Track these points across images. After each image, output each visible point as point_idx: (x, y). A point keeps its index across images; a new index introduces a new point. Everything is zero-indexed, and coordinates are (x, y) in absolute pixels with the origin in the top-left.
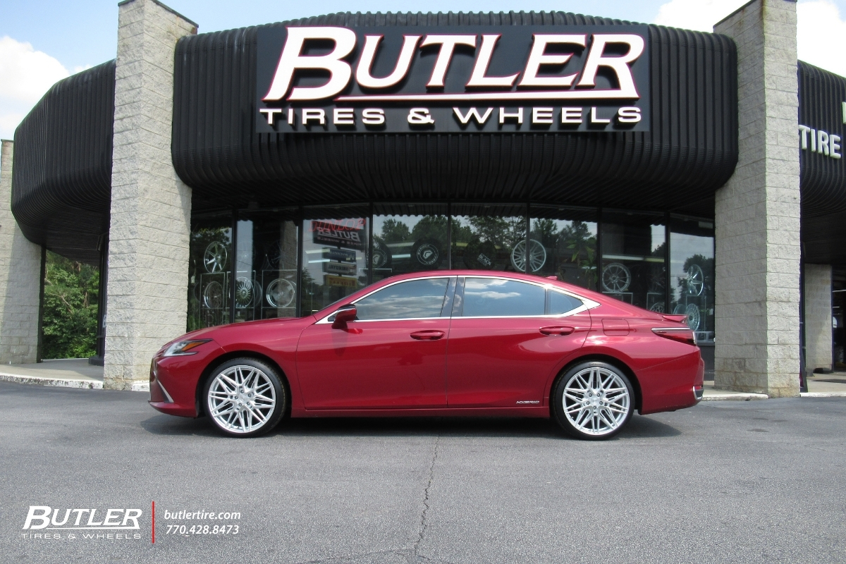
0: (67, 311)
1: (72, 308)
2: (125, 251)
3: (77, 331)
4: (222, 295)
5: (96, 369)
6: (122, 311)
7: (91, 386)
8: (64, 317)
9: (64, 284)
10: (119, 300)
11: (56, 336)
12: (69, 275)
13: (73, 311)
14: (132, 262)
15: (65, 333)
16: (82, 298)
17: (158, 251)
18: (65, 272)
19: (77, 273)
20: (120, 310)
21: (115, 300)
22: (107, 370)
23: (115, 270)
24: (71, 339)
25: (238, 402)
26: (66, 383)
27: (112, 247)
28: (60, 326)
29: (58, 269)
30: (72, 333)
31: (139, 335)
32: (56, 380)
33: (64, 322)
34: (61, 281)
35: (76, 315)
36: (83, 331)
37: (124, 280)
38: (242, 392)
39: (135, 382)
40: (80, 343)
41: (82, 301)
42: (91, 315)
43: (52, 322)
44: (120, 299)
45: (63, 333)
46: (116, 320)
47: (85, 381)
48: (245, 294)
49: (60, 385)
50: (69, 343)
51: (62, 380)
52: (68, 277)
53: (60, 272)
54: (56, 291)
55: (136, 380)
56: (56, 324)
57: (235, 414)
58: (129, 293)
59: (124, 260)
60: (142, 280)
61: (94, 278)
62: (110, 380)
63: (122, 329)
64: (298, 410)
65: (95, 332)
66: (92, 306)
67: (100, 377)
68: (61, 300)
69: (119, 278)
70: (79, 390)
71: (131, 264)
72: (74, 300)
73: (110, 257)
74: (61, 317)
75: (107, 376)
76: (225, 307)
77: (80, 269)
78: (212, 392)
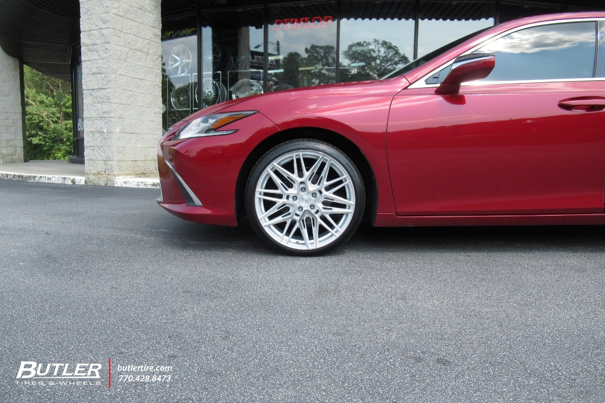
0: (48, 125)
1: (52, 123)
2: (98, 42)
3: (57, 141)
4: (188, 96)
5: (77, 167)
6: (99, 106)
7: (73, 181)
8: (46, 130)
9: (44, 105)
10: (95, 94)
11: (41, 145)
12: (47, 98)
13: (52, 126)
14: (106, 53)
15: (48, 142)
16: (59, 115)
17: (132, 44)
18: (44, 96)
19: (53, 97)
20: (97, 105)
21: (91, 95)
22: (88, 166)
23: (89, 63)
24: (53, 147)
25: (297, 203)
26: (49, 179)
27: (84, 39)
28: (44, 137)
29: (39, 93)
30: (53, 142)
31: (118, 130)
32: (39, 175)
33: (47, 134)
34: (42, 102)
35: (55, 129)
36: (61, 141)
37: (99, 73)
38: (304, 189)
39: (117, 177)
40: (60, 150)
41: (58, 118)
42: (66, 129)
43: (37, 134)
44: (97, 94)
45: (46, 142)
46: (94, 115)
47: (67, 176)
48: (211, 95)
49: (43, 180)
50: (51, 150)
51: (45, 175)
52: (47, 99)
53: (40, 96)
54: (38, 110)
55: (118, 175)
56: (40, 136)
57: (293, 223)
58: (105, 87)
59: (97, 51)
60: (118, 73)
61: (66, 100)
62: (92, 176)
63: (100, 124)
64: (384, 215)
65: (70, 142)
66: (66, 122)
67: (82, 173)
68: (43, 117)
69: (94, 71)
70: (62, 186)
71: (105, 56)
72: (52, 117)
73: (83, 49)
74: (44, 130)
75: (88, 172)
76: (192, 108)
77: (55, 93)
78: (260, 190)
